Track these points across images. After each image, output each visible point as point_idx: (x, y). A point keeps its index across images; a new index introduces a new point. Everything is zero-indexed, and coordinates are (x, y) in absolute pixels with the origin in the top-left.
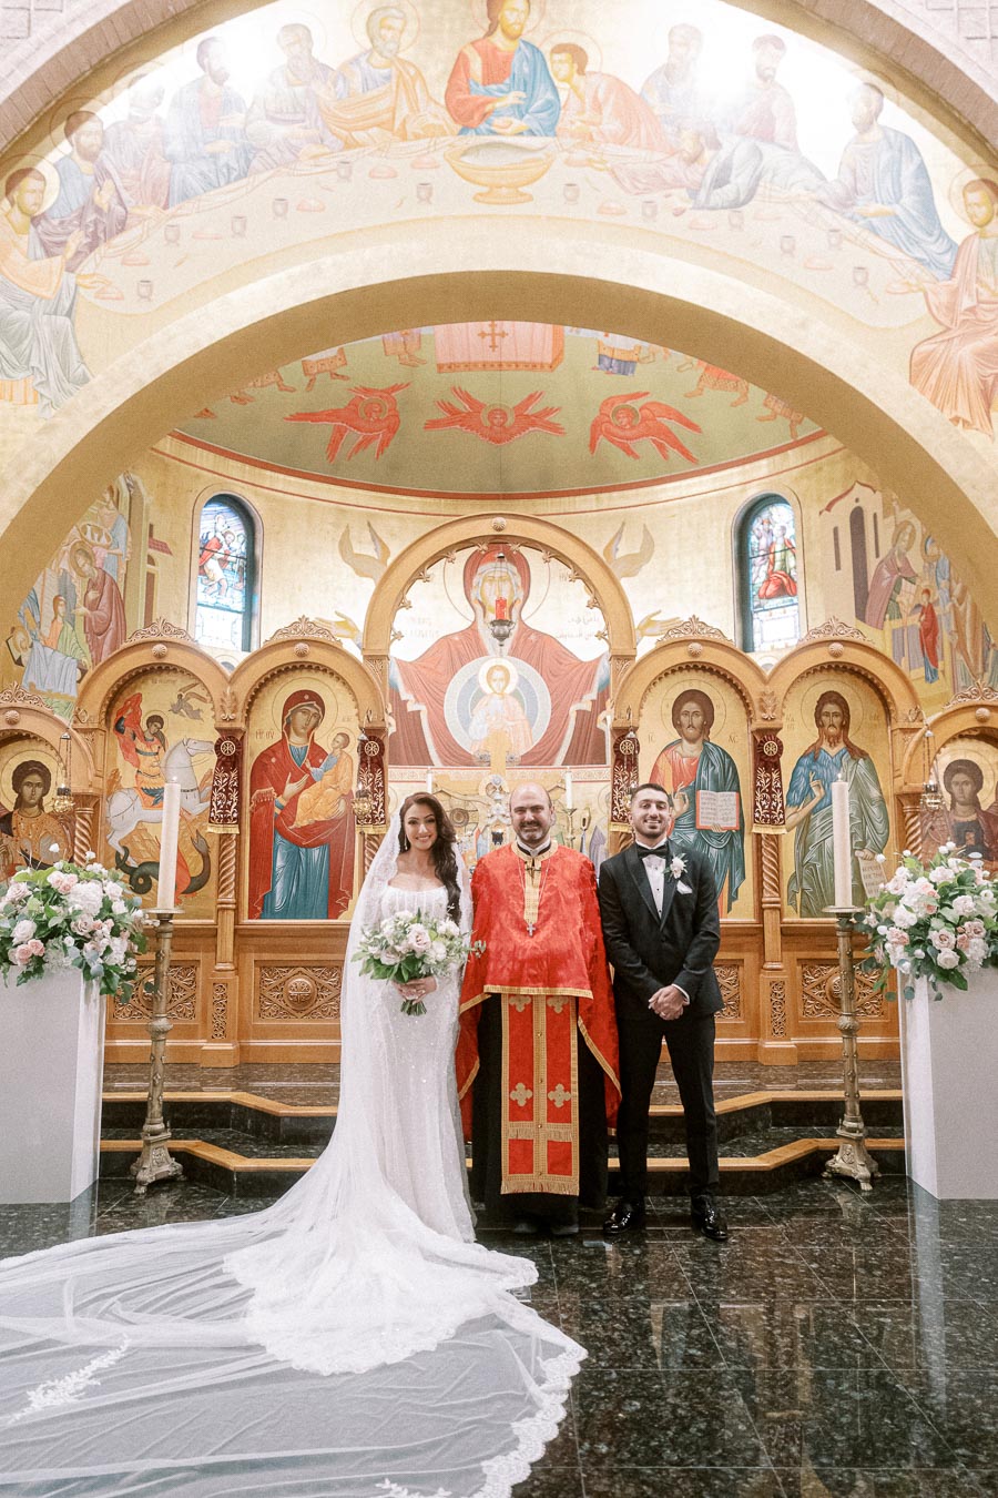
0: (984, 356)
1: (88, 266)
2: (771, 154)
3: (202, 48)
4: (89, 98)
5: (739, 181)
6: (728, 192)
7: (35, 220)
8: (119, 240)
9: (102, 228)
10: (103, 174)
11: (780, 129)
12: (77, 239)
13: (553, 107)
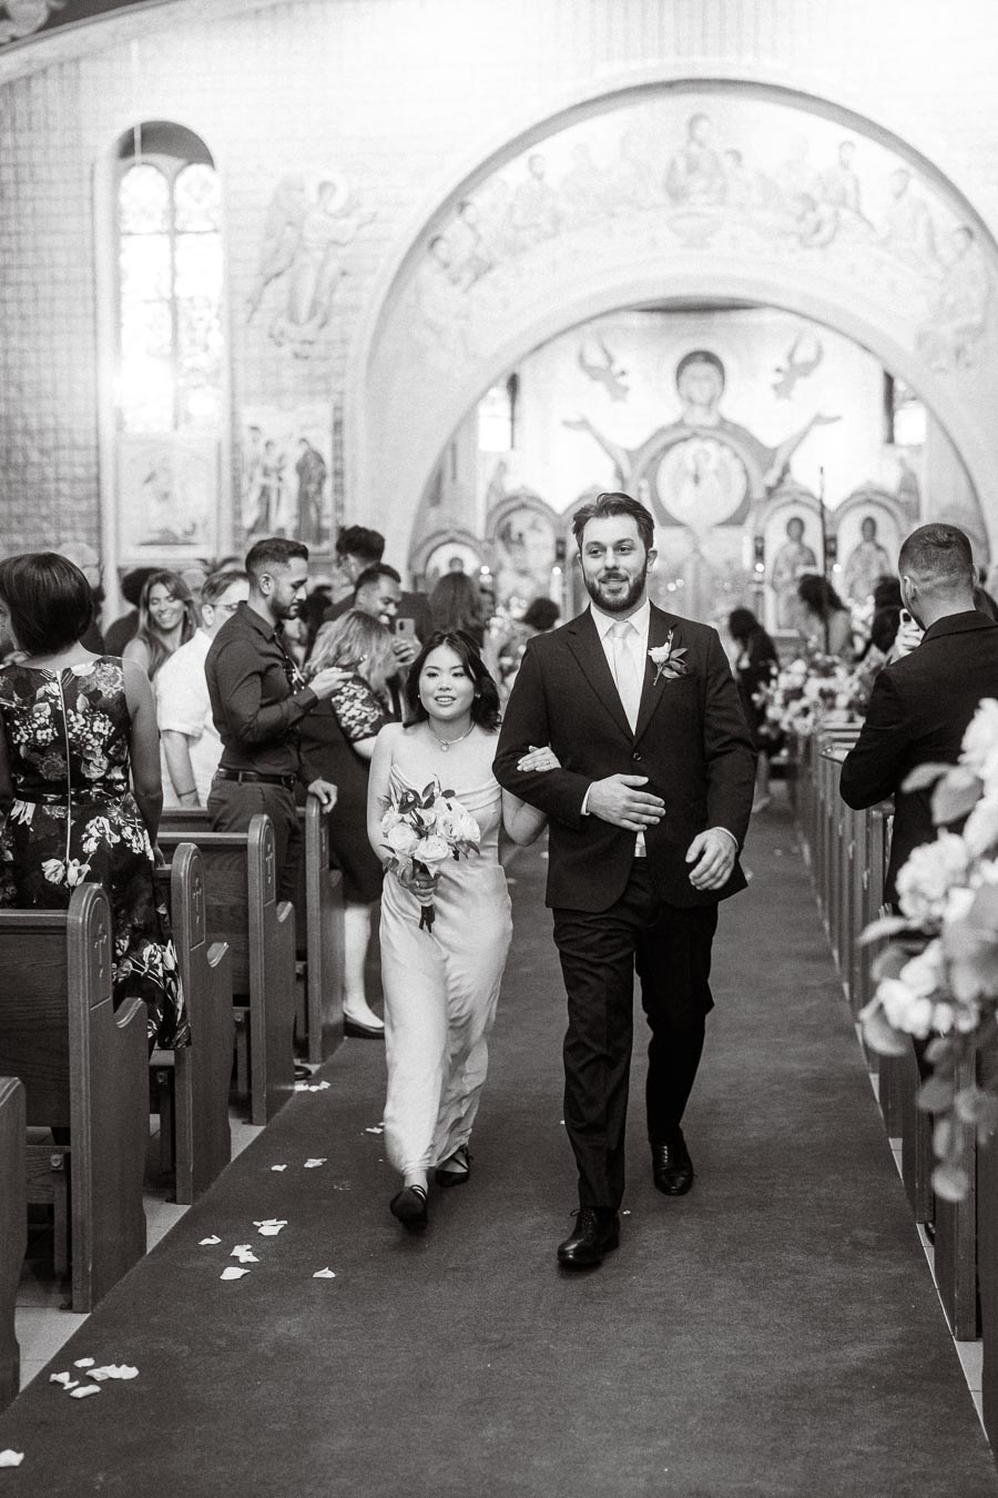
0: (959, 332)
1: (475, 290)
2: (846, 214)
3: (531, 160)
4: (467, 193)
5: (826, 231)
6: (819, 238)
7: (446, 265)
8: (491, 275)
9: (482, 269)
10: (479, 238)
11: (851, 201)
12: (467, 276)
13: (724, 189)
